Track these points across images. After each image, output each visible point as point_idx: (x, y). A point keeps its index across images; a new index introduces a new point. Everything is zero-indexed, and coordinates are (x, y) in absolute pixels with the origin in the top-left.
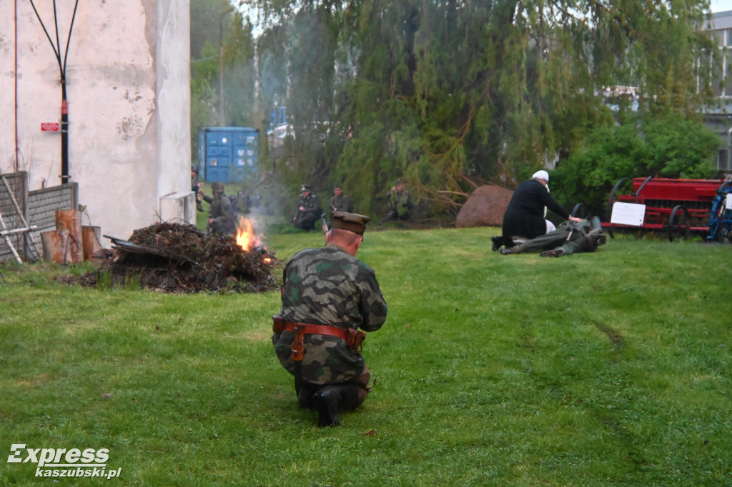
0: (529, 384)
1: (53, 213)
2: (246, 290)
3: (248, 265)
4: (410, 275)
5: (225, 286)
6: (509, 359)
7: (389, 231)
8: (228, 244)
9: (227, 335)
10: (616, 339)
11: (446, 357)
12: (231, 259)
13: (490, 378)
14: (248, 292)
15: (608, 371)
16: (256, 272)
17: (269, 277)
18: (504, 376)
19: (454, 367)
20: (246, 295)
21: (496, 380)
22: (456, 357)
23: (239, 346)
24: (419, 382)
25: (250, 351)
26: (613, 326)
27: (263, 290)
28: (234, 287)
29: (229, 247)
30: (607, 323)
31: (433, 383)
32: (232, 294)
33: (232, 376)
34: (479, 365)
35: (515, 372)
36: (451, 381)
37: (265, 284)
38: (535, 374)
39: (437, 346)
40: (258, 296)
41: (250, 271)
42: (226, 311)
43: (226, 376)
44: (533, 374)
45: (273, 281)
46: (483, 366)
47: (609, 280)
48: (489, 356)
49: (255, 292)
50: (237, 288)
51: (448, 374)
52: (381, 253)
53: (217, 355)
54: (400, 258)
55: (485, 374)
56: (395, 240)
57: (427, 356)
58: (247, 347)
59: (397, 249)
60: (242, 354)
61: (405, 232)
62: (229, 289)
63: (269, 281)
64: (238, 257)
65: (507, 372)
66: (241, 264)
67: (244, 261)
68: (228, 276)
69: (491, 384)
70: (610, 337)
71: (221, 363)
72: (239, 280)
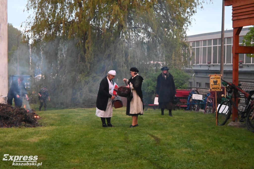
0: (128, 153)
2: (28, 126)
3: (29, 118)
4: (86, 121)
5: (21, 125)
6: (121, 146)
7: (78, 109)
8: (22, 110)
9: (23, 140)
10: (157, 140)
11: (99, 146)
12: (23, 116)
13: (114, 152)
14: (29, 127)
15: (154, 149)
16: (32, 120)
17: (36, 122)
18: (119, 151)
19: (102, 148)
20: (29, 128)
21: (116, 152)
22: (102, 145)
23: (27, 143)
24: (90, 153)
25: (31, 145)
26: (156, 135)
27: (34, 126)
28: (24, 125)
29: (22, 112)
30: (154, 134)
31: (95, 153)
32: (23, 128)
33: (25, 152)
34: (111, 148)
35: (123, 150)
36: (101, 152)
37: (35, 124)
38: (130, 150)
39: (96, 142)
40: (33, 128)
41: (30, 120)
42: (21, 133)
43: (22, 153)
44: (129, 150)
45: (38, 124)
46: (112, 148)
47: (153, 122)
48: (114, 145)
49: (31, 127)
50: (25, 126)
51: (100, 151)
52: (75, 115)
53: (19, 146)
54: (82, 116)
55: (113, 150)
56: (80, 111)
57: (93, 145)
58: (30, 144)
59: (81, 114)
60: (28, 146)
61: (83, 109)
62: (22, 126)
63: (36, 124)
64: (26, 115)
65: (120, 150)
66: (26, 117)
67: (28, 116)
68: (22, 122)
69: (115, 153)
70: (155, 139)
71: (21, 149)
72: (26, 123)
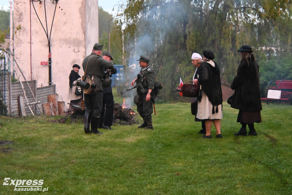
0: (239, 156)
1: (47, 97)
2: (124, 124)
3: (124, 114)
4: (188, 118)
5: (116, 122)
6: (231, 147)
7: (178, 103)
8: (116, 106)
9: (118, 140)
10: (273, 140)
11: (205, 147)
12: (118, 112)
13: (223, 154)
14: (125, 125)
15: (270, 151)
16: (128, 117)
17: (133, 119)
18: (229, 153)
19: (209, 150)
20: (124, 126)
21: (226, 155)
22: (209, 147)
23: (123, 144)
24: (195, 156)
25: (128, 145)
26: (271, 135)
27: (130, 124)
28: (119, 123)
29: (117, 107)
30: (269, 134)
31: (201, 156)
32: (118, 126)
33: (122, 154)
34: (219, 150)
35: (234, 152)
36: (208, 155)
37: (131, 122)
38: (241, 153)
39: (201, 142)
40: (129, 126)
41: (125, 117)
42: (117, 131)
43: (119, 154)
44: (240, 152)
45: (134, 121)
46: (220, 150)
47: (268, 119)
48: (222, 146)
49: (127, 125)
50: (120, 123)
51: (206, 153)
52: (176, 110)
53: (115, 147)
54: (183, 112)
55: (221, 152)
56: (181, 106)
57: (198, 146)
58: (126, 144)
59: (182, 109)
60: (125, 146)
61: (185, 103)
62: (117, 124)
63: (133, 121)
64: (121, 111)
65: (230, 152)
66: (121, 114)
67: (123, 113)
68: (117, 119)
69: (224, 156)
70: (270, 139)
71: (117, 150)
72: (121, 120)
